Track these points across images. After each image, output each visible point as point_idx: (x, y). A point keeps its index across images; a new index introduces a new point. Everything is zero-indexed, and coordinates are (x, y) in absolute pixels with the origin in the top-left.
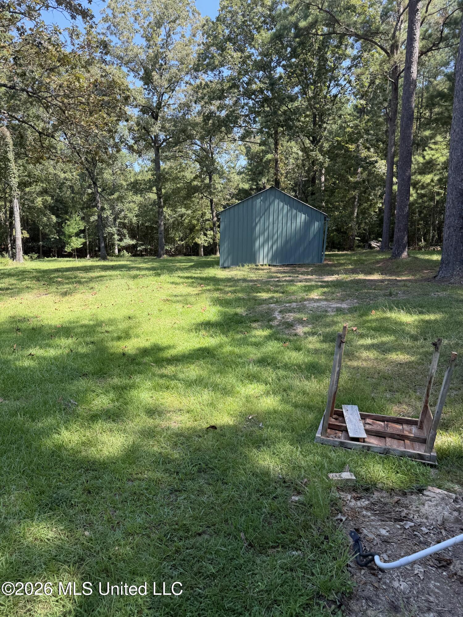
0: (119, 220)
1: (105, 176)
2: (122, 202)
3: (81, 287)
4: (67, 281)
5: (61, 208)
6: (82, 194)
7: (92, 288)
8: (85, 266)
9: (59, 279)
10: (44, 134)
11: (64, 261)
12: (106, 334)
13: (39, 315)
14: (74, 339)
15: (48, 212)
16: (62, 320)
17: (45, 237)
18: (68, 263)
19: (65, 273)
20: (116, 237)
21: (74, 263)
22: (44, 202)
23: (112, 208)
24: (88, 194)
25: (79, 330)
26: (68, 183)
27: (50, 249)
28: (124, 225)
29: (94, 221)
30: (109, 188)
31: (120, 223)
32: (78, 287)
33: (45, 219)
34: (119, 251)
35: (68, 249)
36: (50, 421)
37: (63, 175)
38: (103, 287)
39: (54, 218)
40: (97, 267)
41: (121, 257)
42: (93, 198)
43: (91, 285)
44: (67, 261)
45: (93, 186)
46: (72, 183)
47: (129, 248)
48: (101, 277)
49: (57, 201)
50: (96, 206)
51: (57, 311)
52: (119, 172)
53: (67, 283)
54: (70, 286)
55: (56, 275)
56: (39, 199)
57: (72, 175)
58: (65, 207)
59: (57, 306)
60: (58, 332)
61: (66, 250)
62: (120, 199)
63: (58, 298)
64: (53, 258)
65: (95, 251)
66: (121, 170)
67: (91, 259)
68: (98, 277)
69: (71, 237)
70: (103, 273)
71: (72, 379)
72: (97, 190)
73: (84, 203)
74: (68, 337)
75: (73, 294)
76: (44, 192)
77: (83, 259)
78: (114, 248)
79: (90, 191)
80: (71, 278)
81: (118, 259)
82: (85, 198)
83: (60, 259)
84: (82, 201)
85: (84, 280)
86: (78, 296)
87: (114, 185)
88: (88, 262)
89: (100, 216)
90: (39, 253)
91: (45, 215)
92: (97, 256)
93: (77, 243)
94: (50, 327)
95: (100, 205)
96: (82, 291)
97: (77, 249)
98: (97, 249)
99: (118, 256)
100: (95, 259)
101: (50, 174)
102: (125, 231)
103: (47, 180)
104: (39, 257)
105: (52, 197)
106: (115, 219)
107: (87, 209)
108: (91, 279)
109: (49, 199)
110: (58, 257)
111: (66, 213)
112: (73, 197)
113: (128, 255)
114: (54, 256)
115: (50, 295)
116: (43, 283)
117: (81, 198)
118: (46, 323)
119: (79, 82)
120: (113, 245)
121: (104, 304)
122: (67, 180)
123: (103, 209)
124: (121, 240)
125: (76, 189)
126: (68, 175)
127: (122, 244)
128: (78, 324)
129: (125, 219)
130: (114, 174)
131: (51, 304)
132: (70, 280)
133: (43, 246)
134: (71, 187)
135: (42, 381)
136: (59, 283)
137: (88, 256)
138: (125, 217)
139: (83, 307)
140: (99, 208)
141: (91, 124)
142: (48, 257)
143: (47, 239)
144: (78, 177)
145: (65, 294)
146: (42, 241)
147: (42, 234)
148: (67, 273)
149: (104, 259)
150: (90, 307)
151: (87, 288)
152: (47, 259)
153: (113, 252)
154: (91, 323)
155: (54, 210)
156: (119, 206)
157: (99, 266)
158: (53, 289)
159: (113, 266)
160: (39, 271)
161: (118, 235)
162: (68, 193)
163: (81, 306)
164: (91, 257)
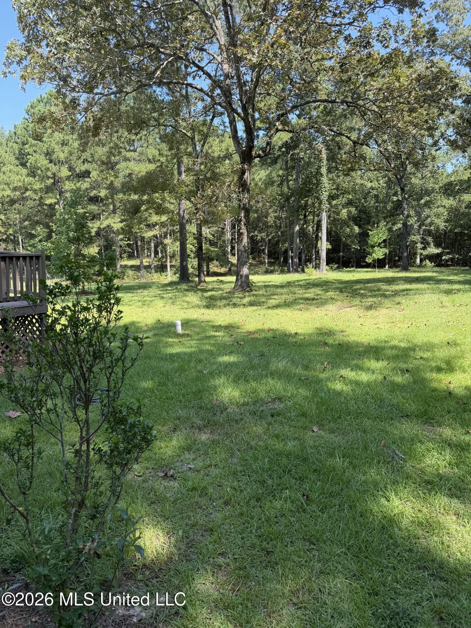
0: (424, 228)
1: (414, 180)
2: (430, 208)
3: (387, 302)
4: (370, 294)
5: (364, 219)
6: (386, 203)
7: (399, 303)
8: (387, 278)
9: (362, 292)
10: (358, 143)
11: (364, 272)
12: (422, 361)
13: (344, 329)
14: (385, 363)
15: (351, 223)
16: (368, 337)
17: (347, 247)
18: (368, 274)
19: (367, 285)
20: (419, 246)
21: (374, 274)
22: (349, 212)
23: (418, 214)
24: (393, 202)
25: (389, 352)
26: (375, 192)
27: (349, 259)
28: (429, 233)
29: (396, 230)
30: (416, 194)
31: (424, 230)
32: (383, 300)
33: (348, 230)
34: (421, 260)
35: (369, 260)
36: (373, 474)
37: (369, 185)
38: (412, 303)
39: (357, 229)
40: (400, 278)
41: (423, 267)
42: (398, 205)
43: (398, 299)
44: (367, 272)
45: (399, 193)
46: (378, 192)
47: (431, 258)
48: (407, 290)
49: (360, 211)
50: (402, 213)
51: (362, 327)
52: (429, 175)
53: (371, 296)
54: (375, 299)
55: (358, 287)
56: (345, 211)
57: (379, 184)
58: (368, 217)
59: (362, 320)
60: (365, 352)
61: (367, 260)
62: (428, 204)
63: (361, 312)
64: (352, 269)
65: (395, 261)
66: (431, 173)
67: (391, 270)
68: (404, 290)
69: (374, 247)
70: (408, 286)
71: (392, 419)
72: (405, 196)
73: (388, 211)
74: (378, 360)
75: (378, 309)
76: (350, 203)
77: (381, 270)
78: (416, 258)
79: (395, 199)
80: (375, 291)
81: (419, 270)
82: (389, 206)
83: (359, 270)
84: (386, 209)
85: (388, 293)
86: (383, 311)
87: (422, 190)
88: (387, 273)
89: (405, 225)
90: (339, 264)
91: (348, 227)
92: (397, 267)
93: (379, 253)
94: (358, 345)
95: (406, 213)
96: (388, 306)
97: (378, 259)
98: (397, 258)
99: (420, 266)
100: (395, 270)
101: (357, 184)
102: (430, 239)
103: (354, 191)
104: (338, 268)
105: (356, 207)
106: (420, 226)
107: (390, 218)
108: (396, 293)
109: (353, 210)
110: (356, 268)
111: (368, 223)
112: (377, 206)
113: (430, 264)
114: (353, 267)
115: (355, 308)
116: (346, 294)
117: (385, 207)
118: (353, 339)
119: (399, 82)
120: (415, 254)
121: (414, 323)
122: (373, 189)
123: (409, 216)
124: (424, 248)
125: (381, 197)
126: (375, 184)
127: (425, 253)
128: (386, 345)
129: (430, 226)
130: (423, 178)
131: (356, 318)
132: (374, 293)
133: (343, 257)
134: (376, 196)
135: (358, 415)
136: (363, 296)
137: (387, 266)
138: (431, 224)
139: (390, 325)
140: (405, 216)
141: (409, 124)
142: (347, 268)
143: (348, 249)
144: (385, 185)
145: (370, 308)
146: (343, 252)
147: (343, 245)
148: (369, 285)
149: (405, 269)
150: (399, 325)
151: (394, 303)
152: (346, 269)
153: (415, 262)
154: (403, 345)
155: (357, 220)
156: (427, 212)
157: (401, 277)
158: (357, 301)
159: (417, 277)
160: (341, 282)
161: (422, 243)
162: (373, 202)
163: (387, 323)
164: (390, 267)
